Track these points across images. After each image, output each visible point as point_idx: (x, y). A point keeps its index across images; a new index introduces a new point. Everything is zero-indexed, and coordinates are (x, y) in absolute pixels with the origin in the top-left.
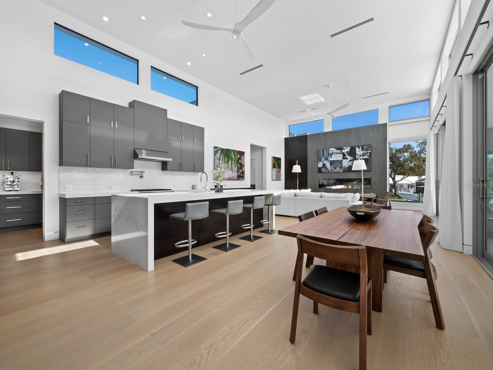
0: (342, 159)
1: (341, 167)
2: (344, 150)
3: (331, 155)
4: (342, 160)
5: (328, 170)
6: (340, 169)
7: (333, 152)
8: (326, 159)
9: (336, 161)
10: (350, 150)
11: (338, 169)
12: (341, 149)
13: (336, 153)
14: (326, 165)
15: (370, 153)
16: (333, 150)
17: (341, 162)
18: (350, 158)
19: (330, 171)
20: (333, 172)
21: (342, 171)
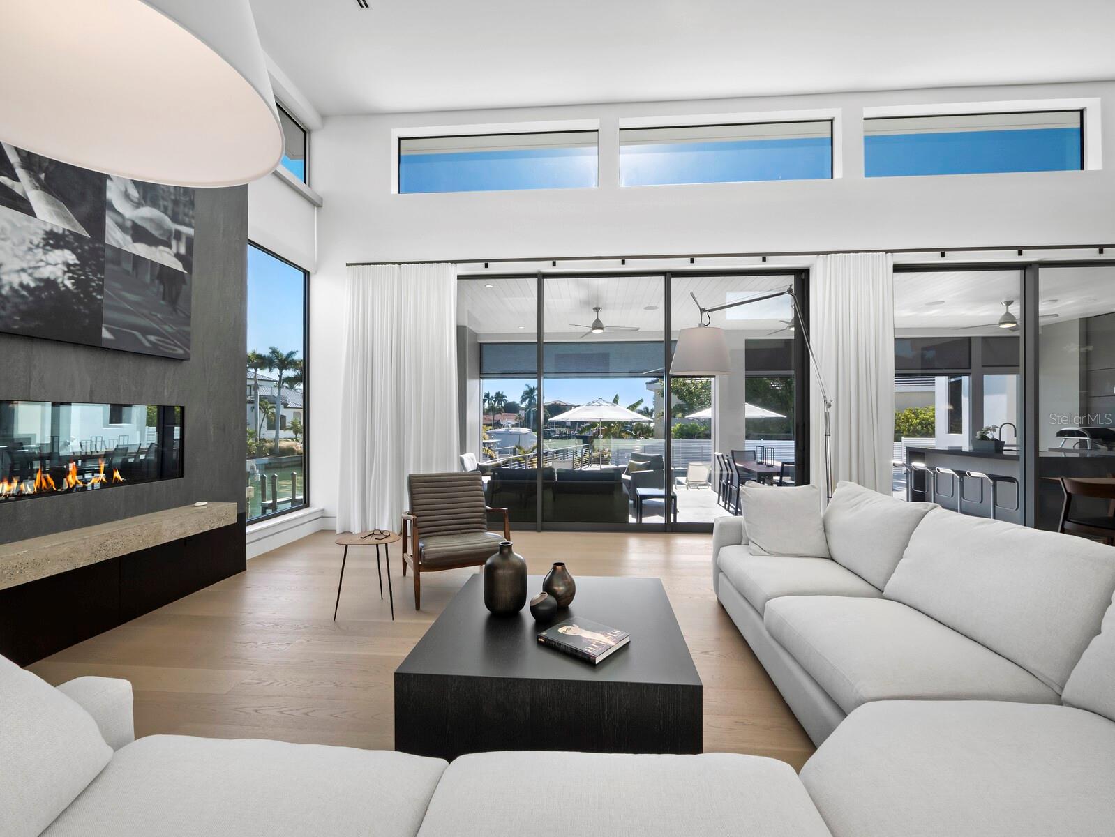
15: (190, 242)
18: (49, 213)
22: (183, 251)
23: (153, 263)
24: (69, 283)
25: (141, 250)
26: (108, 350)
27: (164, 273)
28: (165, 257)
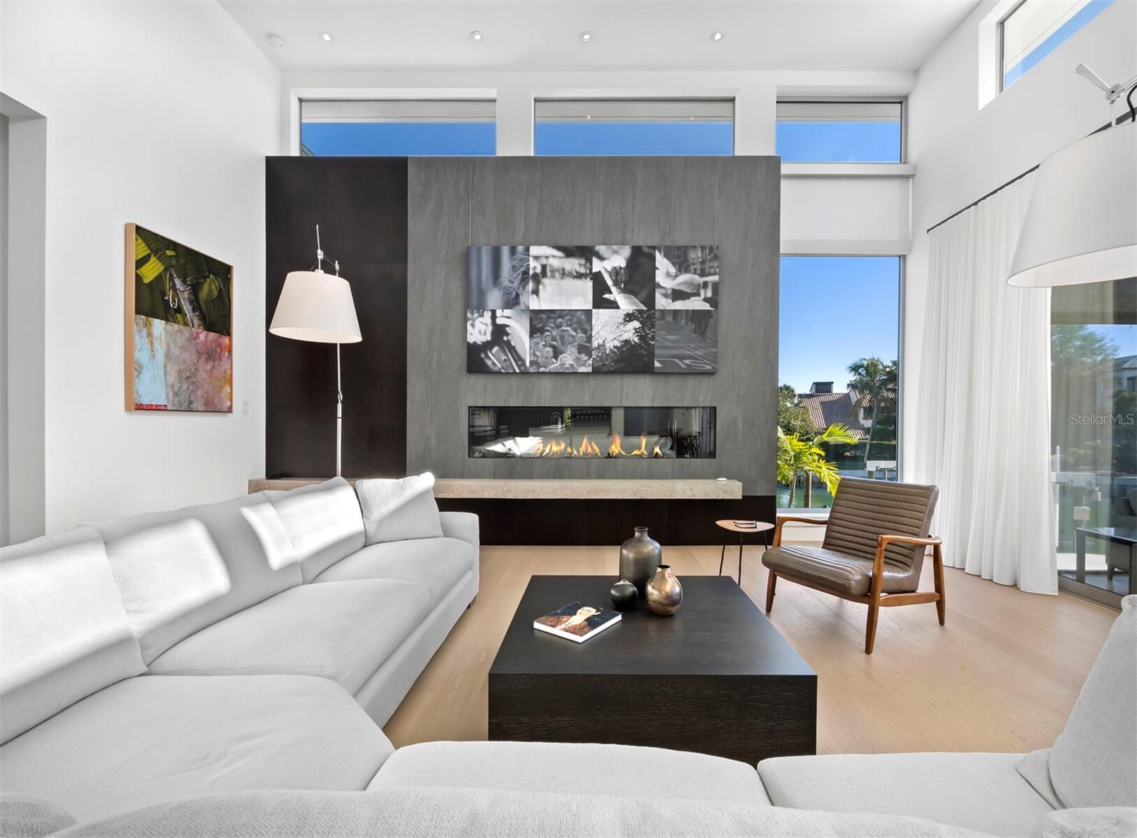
0: (589, 306)
1: (585, 349)
2: (601, 258)
3: (537, 279)
4: (588, 313)
5: (518, 359)
6: (578, 359)
7: (544, 267)
8: (512, 302)
10: (632, 262)
11: (568, 359)
12: (587, 253)
13: (564, 274)
14: (508, 334)
15: (716, 287)
16: (547, 257)
17: (583, 321)
18: (626, 304)
19: (528, 364)
20: (542, 369)
21: (589, 369)
22: (709, 294)
23: (687, 311)
24: (636, 340)
25: (679, 305)
26: (661, 373)
27: (697, 316)
28: (697, 304)
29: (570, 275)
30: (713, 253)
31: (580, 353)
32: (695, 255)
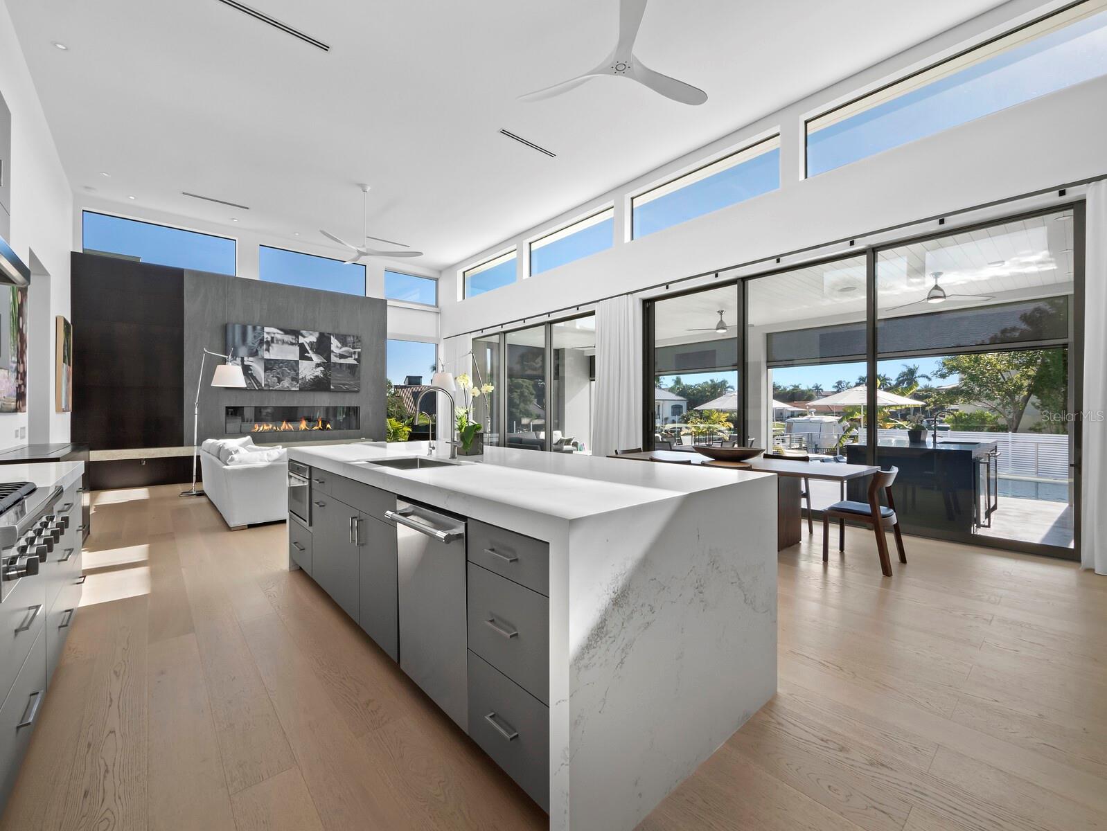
0: (297, 359)
1: (295, 379)
2: (304, 337)
3: (268, 343)
4: (297, 362)
5: (258, 382)
6: (291, 384)
7: (272, 338)
8: (254, 353)
9: (282, 361)
10: (318, 339)
11: (286, 383)
12: (296, 333)
13: (283, 342)
14: (251, 370)
15: (359, 354)
16: (274, 333)
17: (294, 366)
18: (316, 359)
19: (263, 385)
20: (271, 388)
21: (298, 389)
22: (357, 357)
23: (346, 364)
24: (322, 376)
25: (342, 361)
26: (334, 391)
27: (350, 366)
28: (351, 361)
29: (287, 343)
30: (358, 339)
31: (292, 380)
32: (350, 339)
